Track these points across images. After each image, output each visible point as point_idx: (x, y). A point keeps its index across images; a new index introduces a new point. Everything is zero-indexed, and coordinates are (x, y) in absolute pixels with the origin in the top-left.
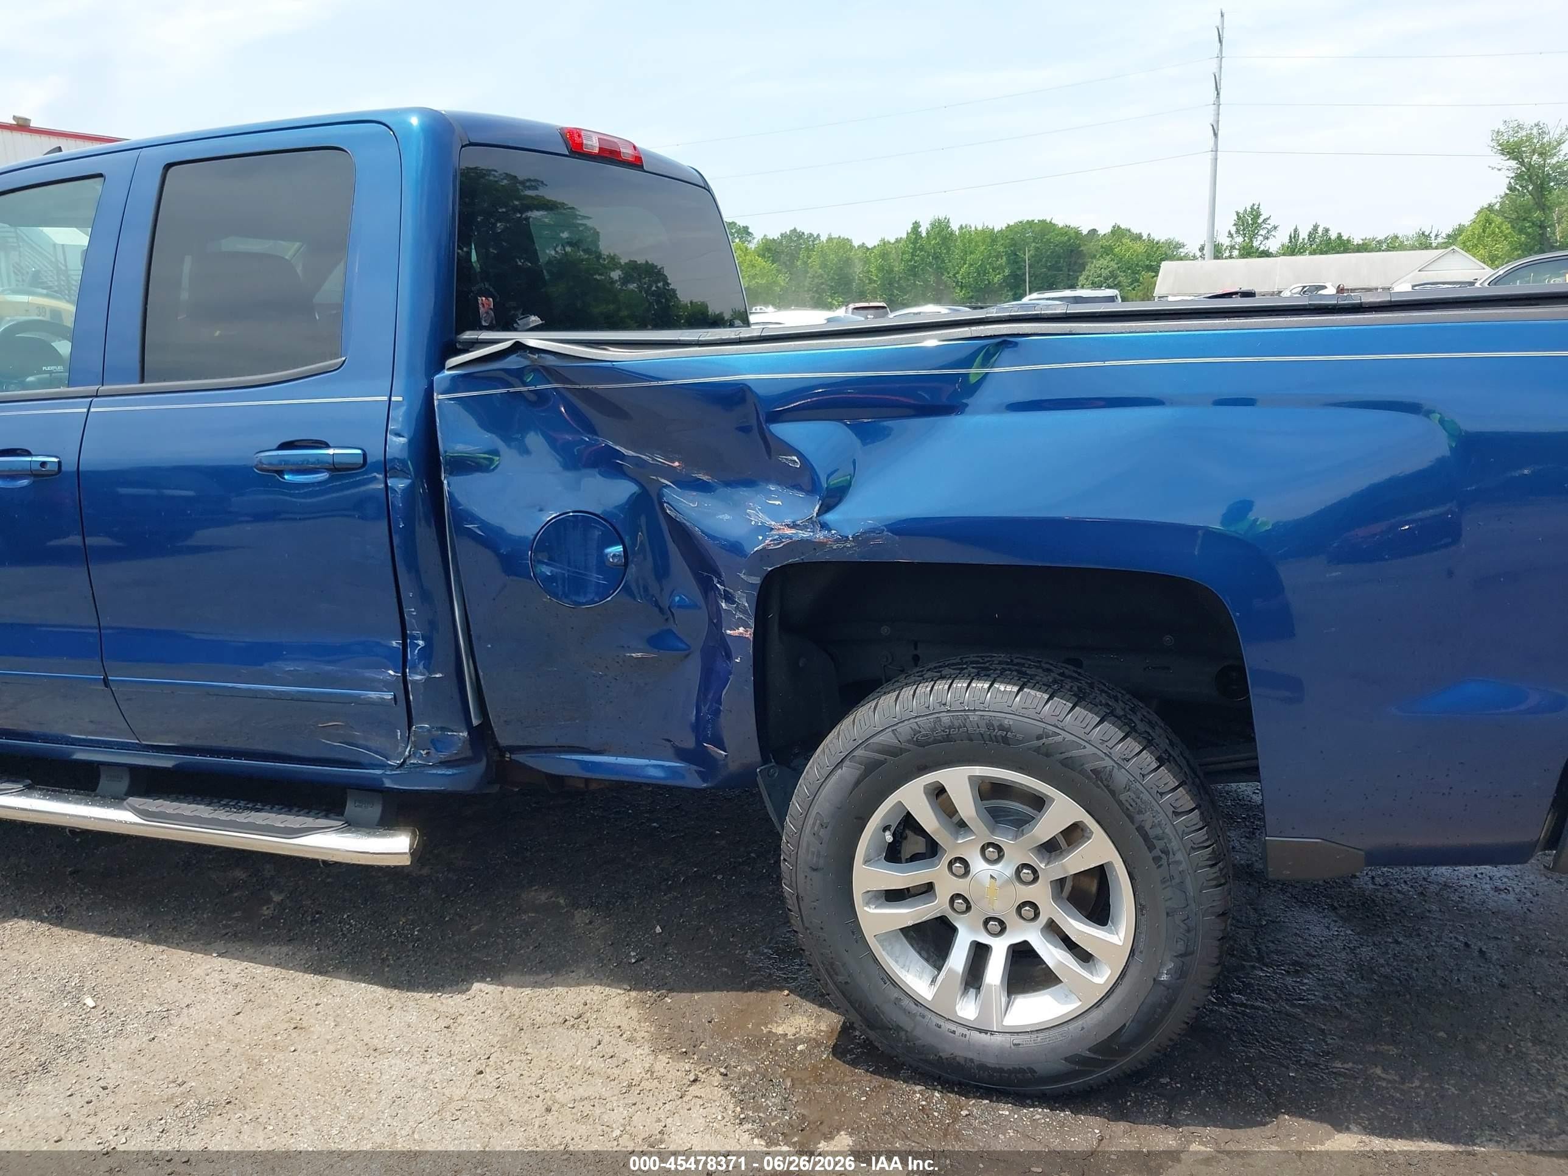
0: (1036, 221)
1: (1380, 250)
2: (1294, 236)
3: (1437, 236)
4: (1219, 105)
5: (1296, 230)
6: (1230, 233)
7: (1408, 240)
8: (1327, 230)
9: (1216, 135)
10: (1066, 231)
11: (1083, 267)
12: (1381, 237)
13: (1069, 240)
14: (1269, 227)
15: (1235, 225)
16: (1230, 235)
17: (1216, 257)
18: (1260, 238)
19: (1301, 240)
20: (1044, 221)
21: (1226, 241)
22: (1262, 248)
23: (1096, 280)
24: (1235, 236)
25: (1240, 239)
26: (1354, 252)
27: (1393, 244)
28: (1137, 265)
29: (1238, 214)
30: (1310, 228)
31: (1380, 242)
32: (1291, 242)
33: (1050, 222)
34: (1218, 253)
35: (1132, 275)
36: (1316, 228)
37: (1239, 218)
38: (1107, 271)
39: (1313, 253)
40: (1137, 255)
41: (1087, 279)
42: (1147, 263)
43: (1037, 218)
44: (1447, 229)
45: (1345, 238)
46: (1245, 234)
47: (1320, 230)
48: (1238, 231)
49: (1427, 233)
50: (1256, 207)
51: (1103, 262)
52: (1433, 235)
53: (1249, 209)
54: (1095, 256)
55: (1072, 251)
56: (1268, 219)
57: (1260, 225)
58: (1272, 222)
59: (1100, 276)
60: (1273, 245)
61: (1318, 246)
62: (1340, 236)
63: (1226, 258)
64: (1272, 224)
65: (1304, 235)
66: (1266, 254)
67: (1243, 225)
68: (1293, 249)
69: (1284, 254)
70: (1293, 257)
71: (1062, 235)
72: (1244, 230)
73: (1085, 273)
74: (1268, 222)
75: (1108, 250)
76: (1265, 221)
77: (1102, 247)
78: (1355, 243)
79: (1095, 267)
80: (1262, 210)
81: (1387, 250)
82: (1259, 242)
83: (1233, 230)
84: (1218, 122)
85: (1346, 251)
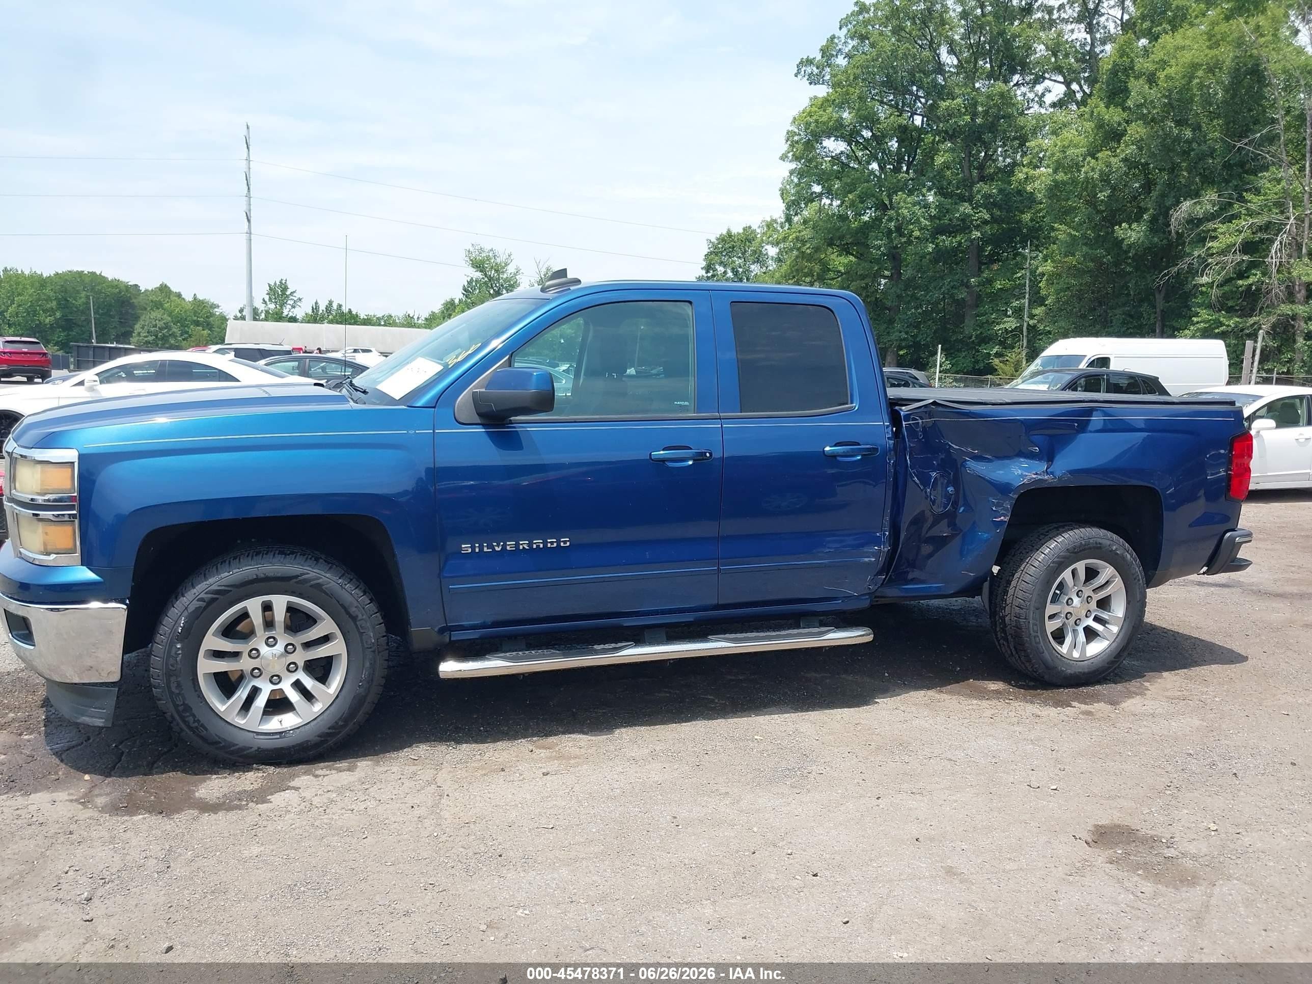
0: (86, 272)
1: (380, 325)
2: (315, 308)
3: (418, 318)
4: (250, 198)
5: (316, 303)
6: (264, 300)
7: (399, 319)
8: (340, 306)
9: (249, 221)
10: (116, 284)
11: (137, 318)
12: (380, 315)
13: (120, 292)
14: (295, 299)
15: (268, 294)
16: (264, 302)
17: (255, 319)
18: (289, 307)
19: (321, 311)
20: (93, 273)
21: (261, 307)
22: (291, 314)
23: (153, 329)
24: (268, 303)
25: (272, 306)
26: (362, 325)
27: (389, 321)
28: (186, 319)
29: (269, 285)
30: (327, 303)
31: (378, 319)
32: (313, 312)
33: (100, 274)
34: (255, 316)
35: (182, 328)
36: (331, 303)
37: (271, 289)
38: (162, 323)
39: (331, 322)
40: (185, 311)
41: (143, 328)
42: (195, 318)
43: (86, 269)
44: (425, 314)
45: (354, 313)
46: (276, 302)
47: (335, 306)
48: (270, 299)
49: (411, 316)
50: (284, 282)
51: (156, 314)
52: (416, 317)
53: (278, 283)
54: (146, 309)
55: (123, 302)
56: (294, 292)
57: (287, 296)
58: (297, 295)
59: (155, 326)
60: (299, 313)
61: (334, 317)
62: (350, 311)
63: (262, 320)
64: (298, 297)
65: (322, 308)
66: (293, 320)
67: (274, 295)
68: (315, 318)
69: (309, 322)
70: (316, 325)
71: (113, 287)
72: (275, 299)
73: (141, 322)
74: (295, 294)
75: (158, 305)
76: (292, 293)
77: (152, 301)
78: (362, 318)
79: (150, 318)
80: (289, 285)
81: (385, 325)
82: (288, 310)
83: (267, 298)
84: (250, 210)
85: (355, 323)
